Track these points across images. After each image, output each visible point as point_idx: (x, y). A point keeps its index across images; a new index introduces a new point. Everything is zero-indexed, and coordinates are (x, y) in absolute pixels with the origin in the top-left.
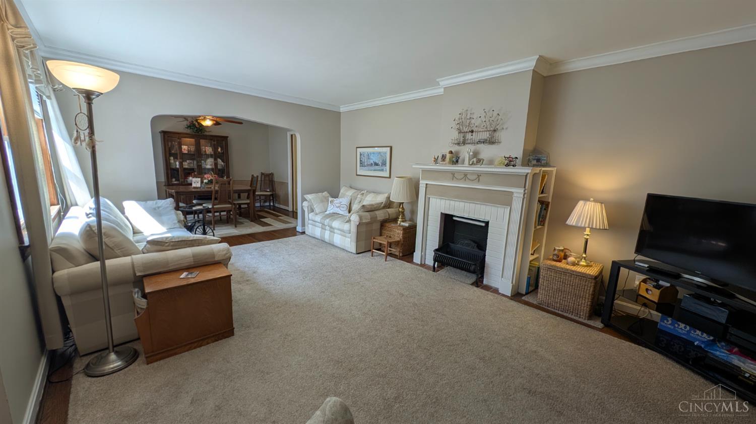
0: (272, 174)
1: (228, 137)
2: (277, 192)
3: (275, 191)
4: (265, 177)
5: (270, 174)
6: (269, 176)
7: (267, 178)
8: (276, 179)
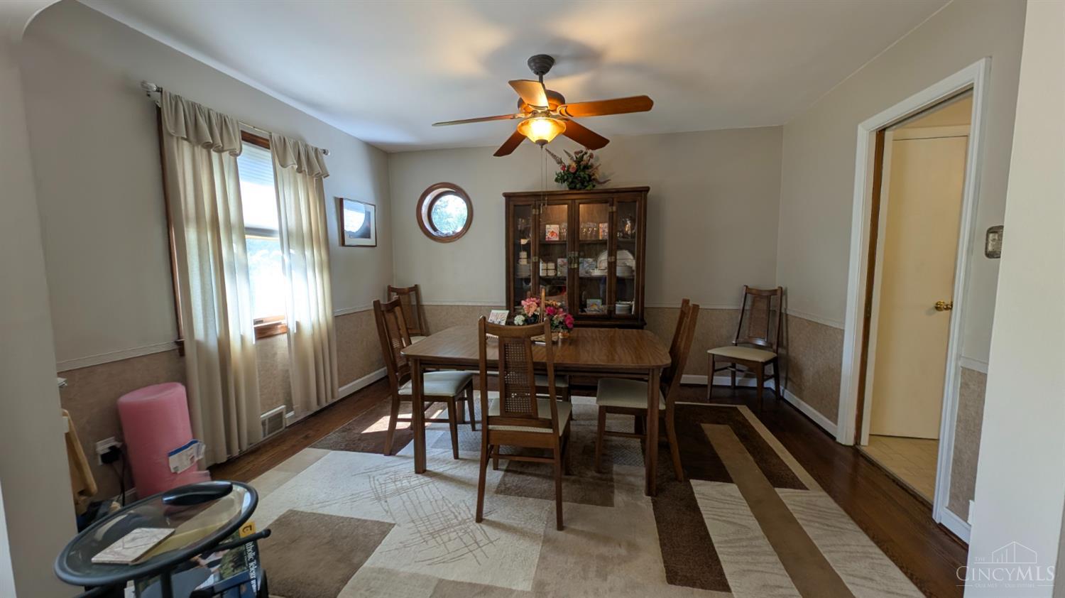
0: (780, 293)
1: (647, 189)
2: (792, 354)
3: (787, 348)
4: (754, 302)
5: (774, 292)
6: (768, 298)
7: (762, 305)
8: (793, 308)
